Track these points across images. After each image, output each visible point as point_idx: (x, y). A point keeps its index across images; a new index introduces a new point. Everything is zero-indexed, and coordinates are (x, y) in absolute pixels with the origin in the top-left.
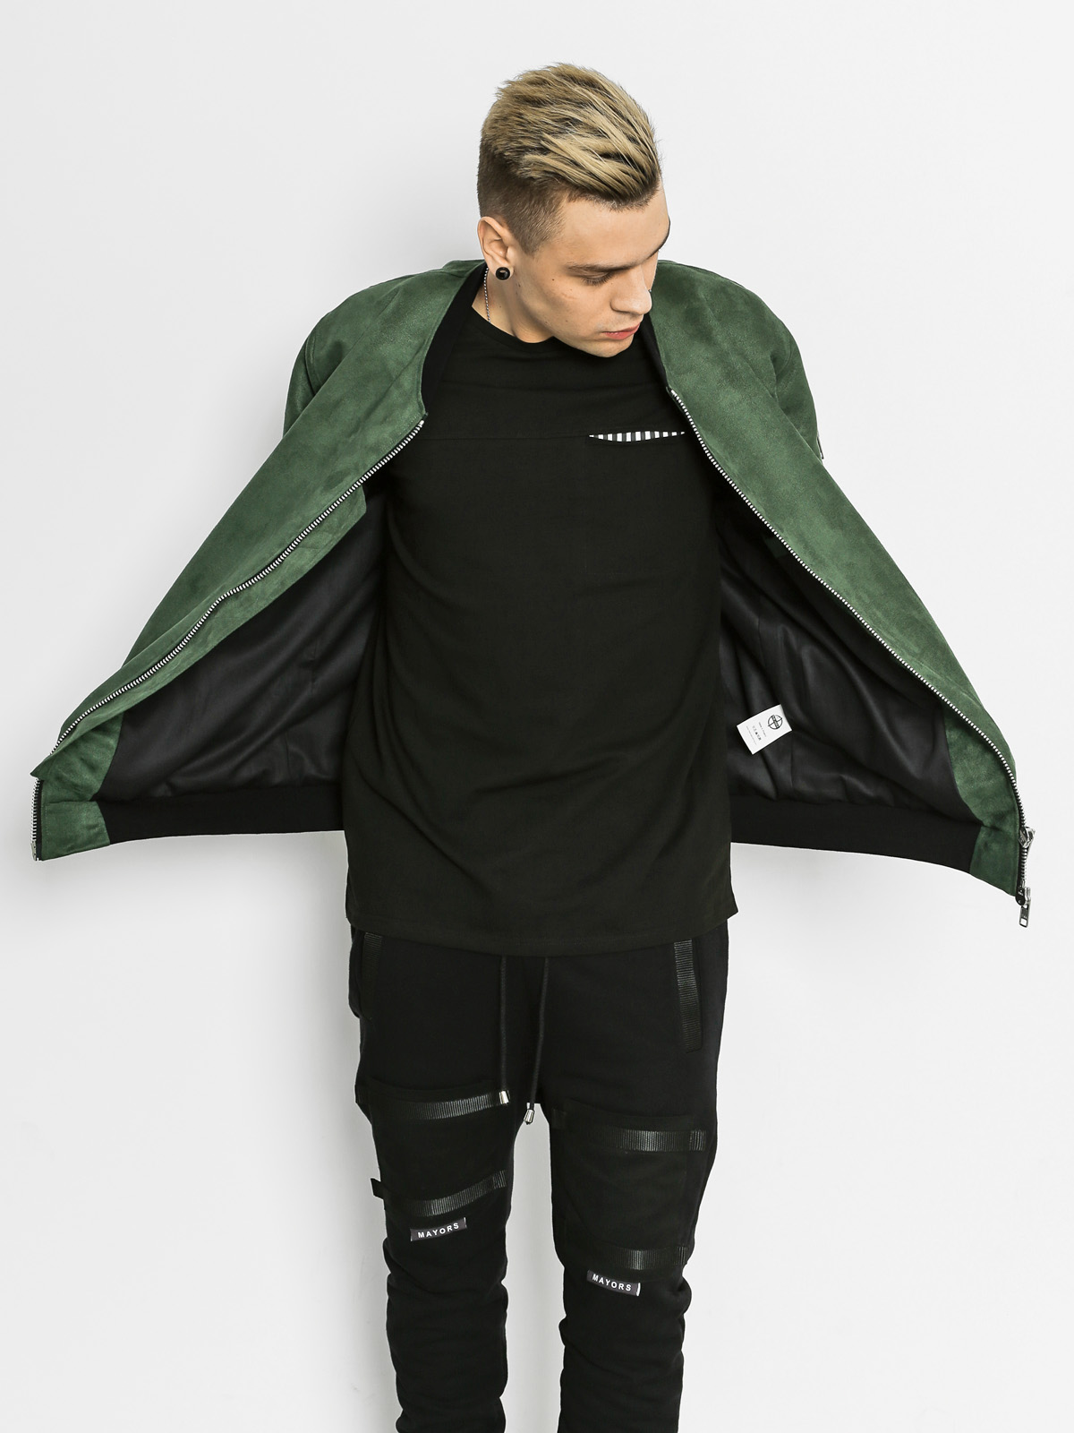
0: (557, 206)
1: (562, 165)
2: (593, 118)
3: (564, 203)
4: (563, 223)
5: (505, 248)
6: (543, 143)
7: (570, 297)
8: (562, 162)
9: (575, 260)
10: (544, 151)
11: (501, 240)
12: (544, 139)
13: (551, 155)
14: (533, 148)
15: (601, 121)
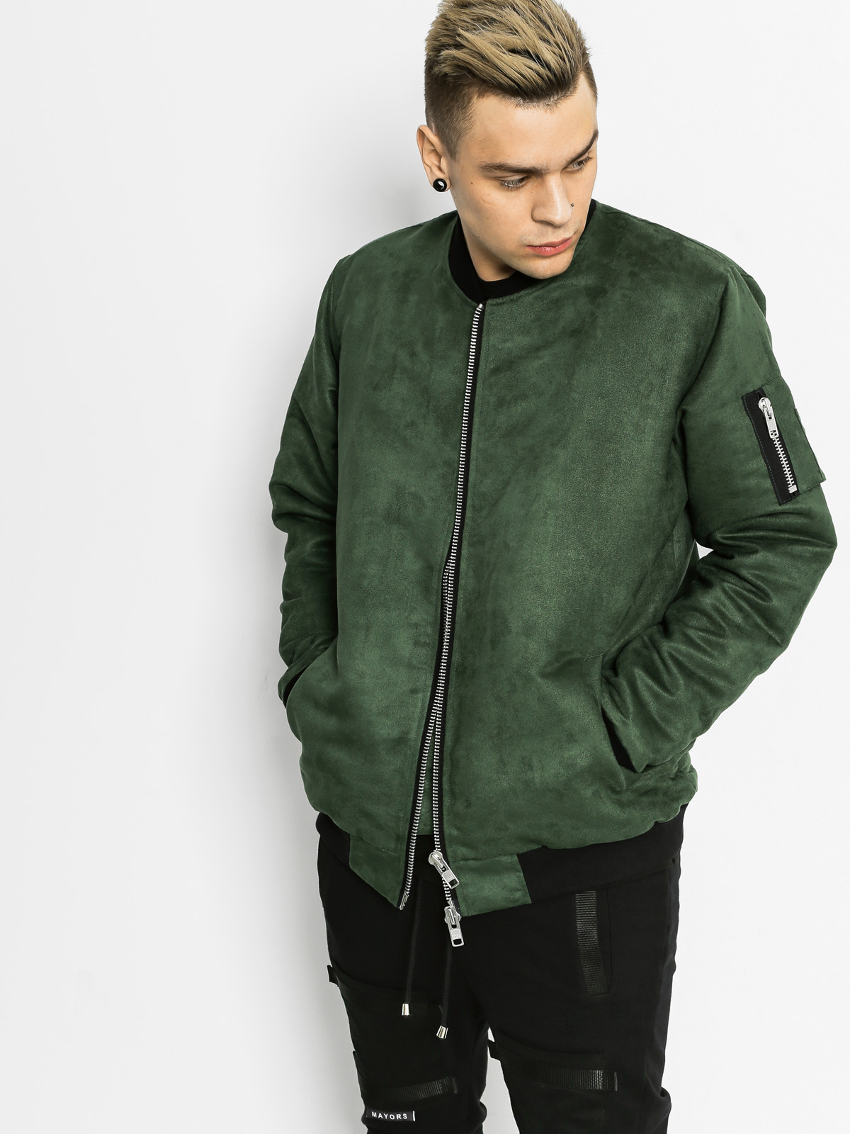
0: (469, 102)
1: (471, 58)
2: (508, 17)
3: (475, 99)
4: (473, 119)
5: (439, 157)
6: (458, 38)
7: (488, 203)
8: (471, 55)
9: (487, 159)
10: (458, 46)
11: (435, 151)
12: (459, 35)
13: (464, 50)
14: (450, 45)
15: (514, 19)
